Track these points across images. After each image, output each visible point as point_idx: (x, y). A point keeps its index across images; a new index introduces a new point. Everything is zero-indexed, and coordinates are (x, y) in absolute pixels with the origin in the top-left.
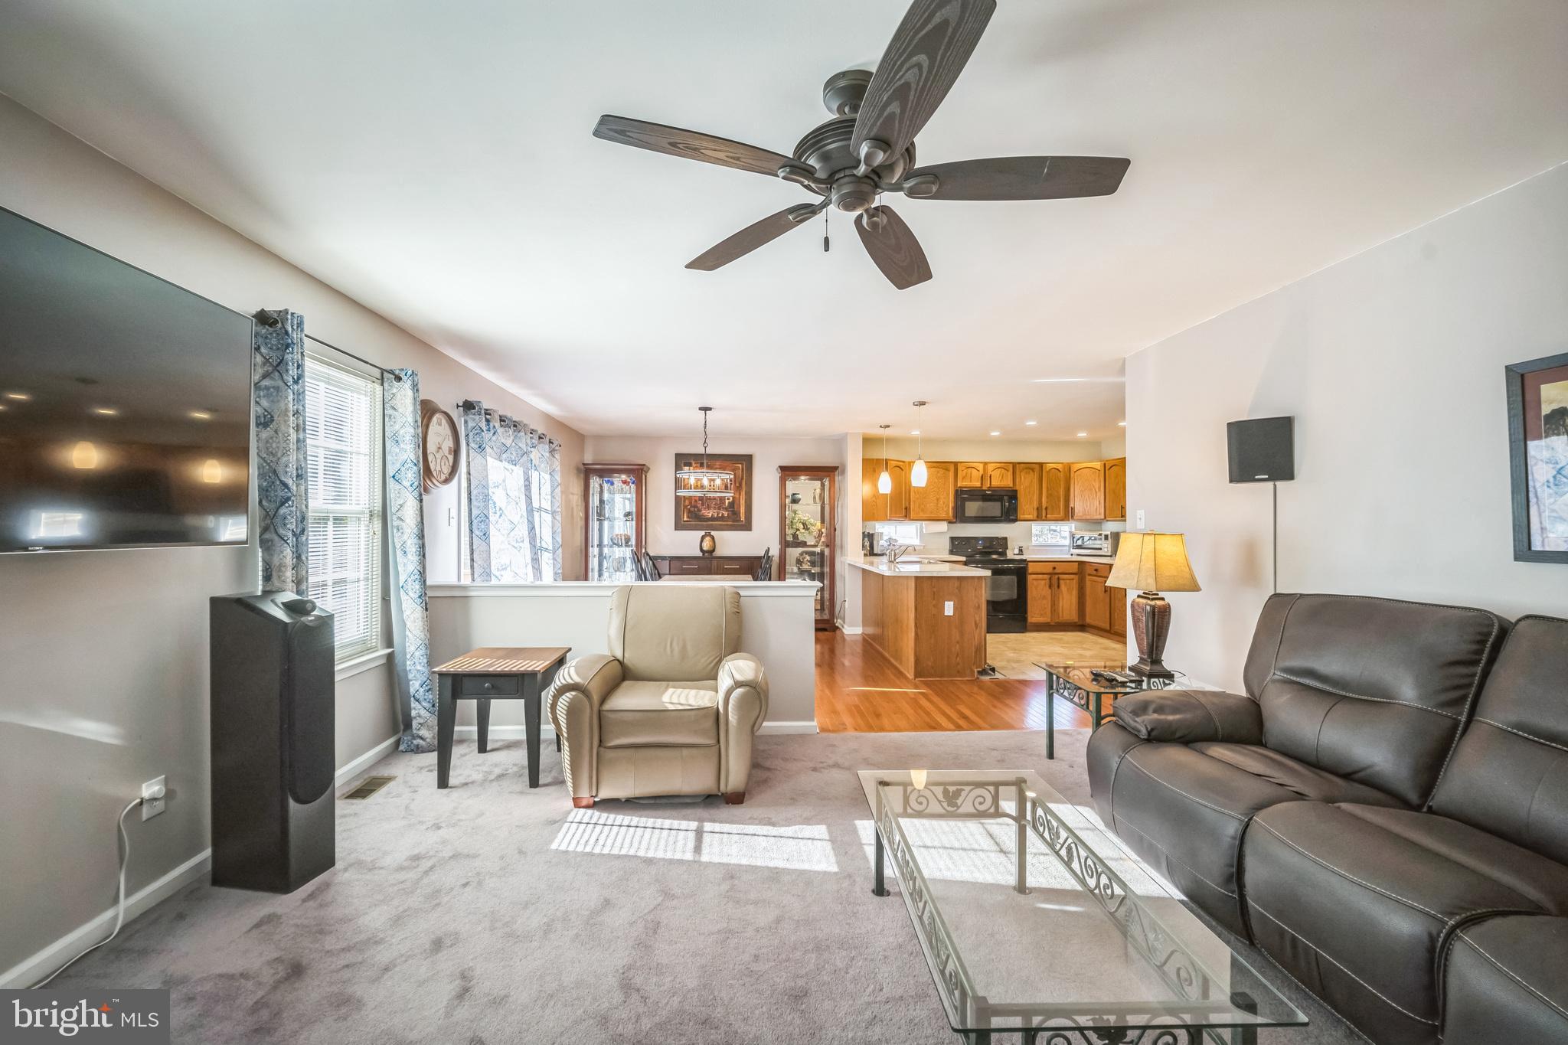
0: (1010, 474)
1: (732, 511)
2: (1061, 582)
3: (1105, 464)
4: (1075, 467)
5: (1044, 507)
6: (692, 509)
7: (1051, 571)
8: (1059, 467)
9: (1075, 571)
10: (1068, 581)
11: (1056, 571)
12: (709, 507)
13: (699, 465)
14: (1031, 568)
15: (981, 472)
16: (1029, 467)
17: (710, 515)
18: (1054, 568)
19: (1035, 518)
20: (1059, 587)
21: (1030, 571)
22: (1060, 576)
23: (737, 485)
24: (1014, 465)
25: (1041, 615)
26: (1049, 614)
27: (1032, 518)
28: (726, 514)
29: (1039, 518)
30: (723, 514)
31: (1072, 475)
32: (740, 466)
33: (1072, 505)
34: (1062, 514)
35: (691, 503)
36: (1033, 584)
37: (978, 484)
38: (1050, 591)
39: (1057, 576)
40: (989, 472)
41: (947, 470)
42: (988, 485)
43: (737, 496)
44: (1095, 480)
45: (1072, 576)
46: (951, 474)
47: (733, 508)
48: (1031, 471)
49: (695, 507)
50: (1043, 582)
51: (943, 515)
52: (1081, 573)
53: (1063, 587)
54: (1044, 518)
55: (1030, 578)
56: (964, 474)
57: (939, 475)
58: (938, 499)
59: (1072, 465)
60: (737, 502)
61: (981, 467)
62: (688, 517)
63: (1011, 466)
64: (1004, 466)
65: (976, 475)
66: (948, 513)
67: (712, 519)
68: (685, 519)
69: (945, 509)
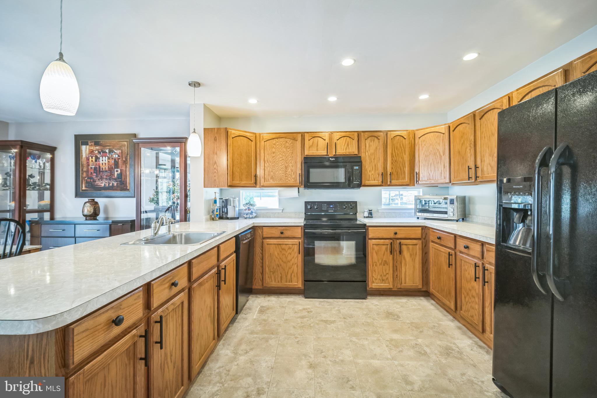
0: (355, 142)
1: (120, 181)
2: (404, 248)
3: (449, 127)
4: (419, 134)
5: (389, 173)
6: (89, 180)
7: (392, 236)
8: (404, 134)
9: (419, 236)
10: (411, 247)
11: (398, 236)
12: (102, 178)
13: (93, 144)
14: (371, 233)
15: (327, 141)
16: (373, 135)
17: (103, 185)
18: (396, 233)
19: (380, 184)
20: (400, 252)
21: (370, 237)
22: (402, 241)
23: (124, 159)
24: (359, 133)
25: (383, 280)
26: (391, 279)
27: (377, 184)
28: (115, 184)
29: (384, 183)
30: (113, 183)
31: (416, 142)
32: (126, 143)
33: (417, 170)
34: (407, 180)
35: (87, 175)
36: (373, 249)
37: (324, 153)
38: (391, 256)
39: (398, 241)
40: (335, 141)
41: (295, 139)
42: (334, 154)
43: (124, 169)
44: (439, 144)
45: (415, 242)
46: (299, 144)
47: (121, 178)
48: (376, 139)
49: (90, 178)
50: (384, 247)
51: (291, 182)
52: (425, 239)
53: (406, 253)
54: (389, 183)
55: (371, 243)
56: (311, 144)
57: (287, 144)
58: (286, 167)
59: (416, 132)
60: (124, 173)
61: (327, 137)
62: (86, 187)
63: (356, 134)
64: (348, 135)
65: (322, 143)
66: (296, 181)
67: (105, 188)
68: (84, 188)
69: (294, 176)
